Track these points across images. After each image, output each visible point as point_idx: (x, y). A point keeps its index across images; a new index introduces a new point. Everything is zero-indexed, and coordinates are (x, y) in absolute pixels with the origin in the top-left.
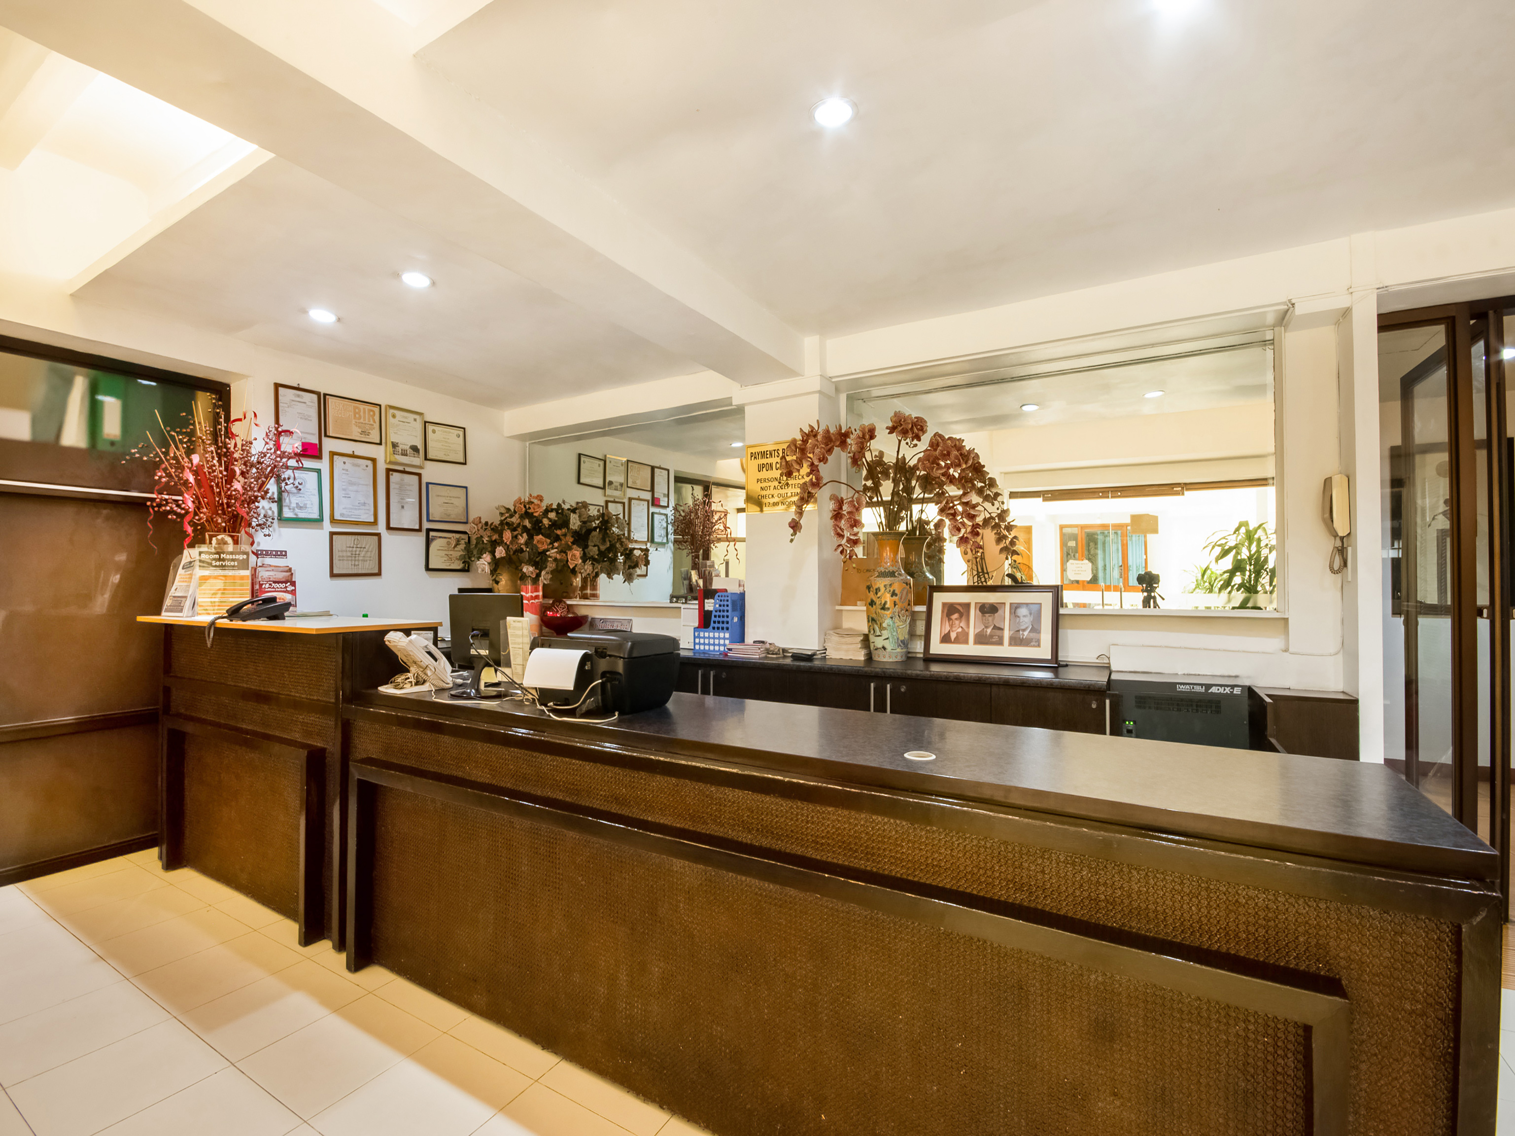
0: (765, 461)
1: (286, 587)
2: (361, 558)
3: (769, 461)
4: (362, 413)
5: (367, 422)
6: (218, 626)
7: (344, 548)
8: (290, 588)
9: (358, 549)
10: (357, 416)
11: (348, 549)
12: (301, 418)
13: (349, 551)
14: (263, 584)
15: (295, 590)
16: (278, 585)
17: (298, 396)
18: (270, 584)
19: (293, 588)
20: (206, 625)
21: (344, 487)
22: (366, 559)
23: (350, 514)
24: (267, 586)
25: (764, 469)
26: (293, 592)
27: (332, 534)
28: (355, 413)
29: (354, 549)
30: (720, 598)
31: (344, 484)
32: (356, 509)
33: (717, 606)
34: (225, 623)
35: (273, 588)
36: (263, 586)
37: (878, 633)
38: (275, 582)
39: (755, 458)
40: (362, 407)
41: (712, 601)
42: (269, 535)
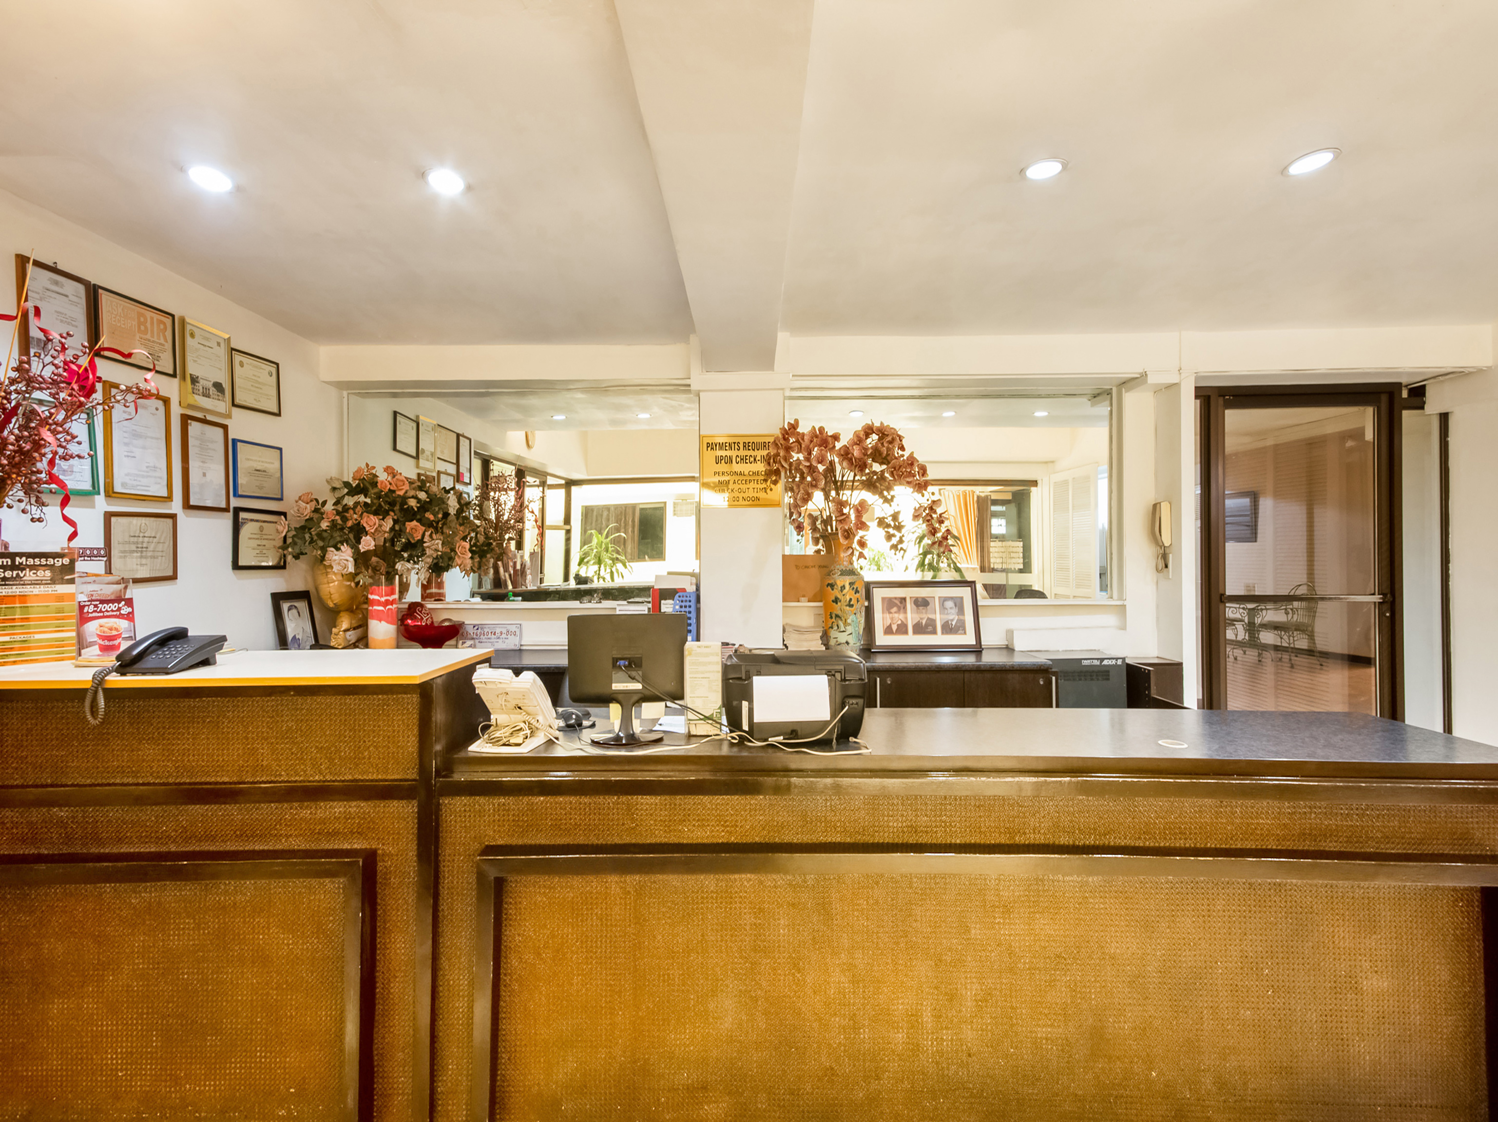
0: (723, 453)
1: (119, 609)
2: (149, 554)
3: (728, 453)
4: (148, 325)
5: (155, 339)
7: (127, 540)
8: (126, 610)
9: (146, 539)
10: (142, 328)
11: (132, 539)
12: (62, 321)
13: (134, 543)
14: (85, 606)
15: (132, 613)
16: (107, 607)
17: (56, 283)
18: (96, 606)
19: (130, 610)
21: (126, 440)
22: (156, 554)
23: (135, 483)
24: (92, 608)
25: (723, 461)
26: (130, 617)
27: (108, 516)
28: (140, 324)
29: (141, 539)
30: (681, 599)
31: (126, 435)
32: (143, 476)
33: (677, 607)
35: (101, 611)
36: (86, 610)
37: (842, 629)
38: (102, 602)
39: (712, 448)
40: (149, 314)
41: (671, 602)
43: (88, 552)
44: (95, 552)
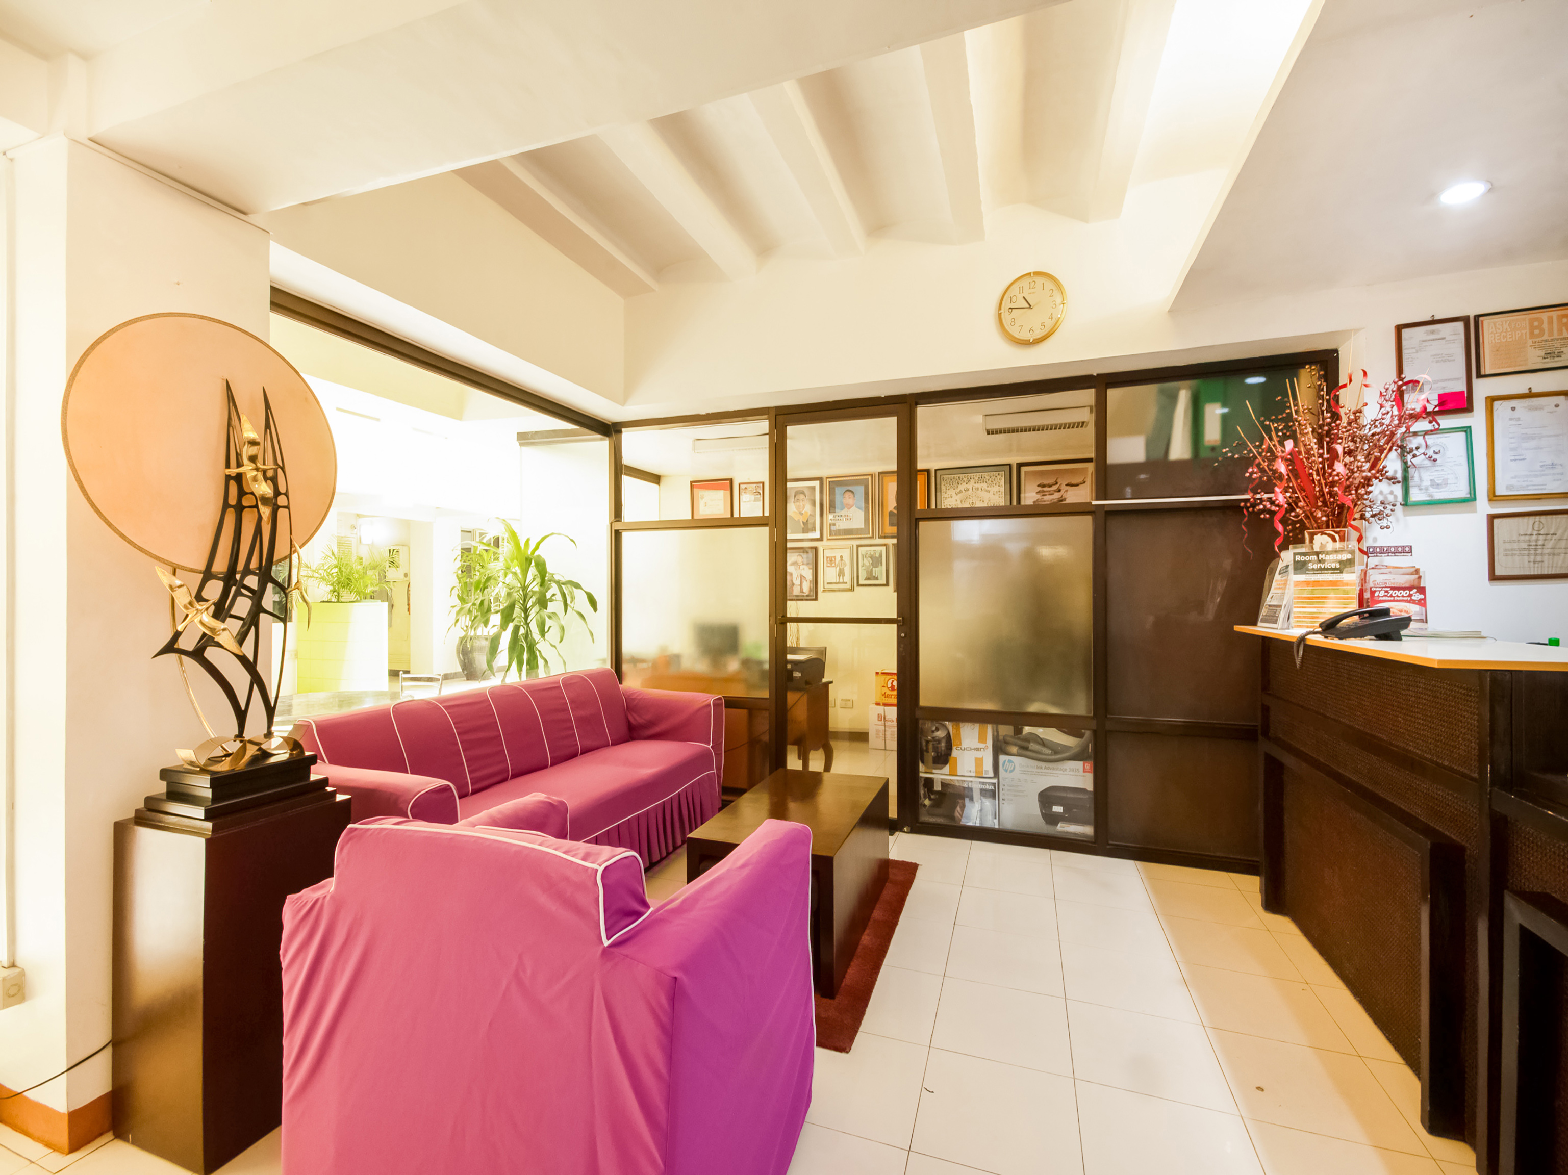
1: (1410, 595)
2: (1546, 551)
4: (1545, 326)
5: (1556, 336)
6: (1308, 643)
7: (1515, 538)
8: (1417, 596)
9: (1541, 537)
10: (1537, 332)
11: (1522, 538)
12: (1437, 362)
13: (1524, 541)
14: (1375, 591)
15: (1424, 599)
16: (1397, 593)
17: (1433, 332)
18: (1387, 592)
19: (1422, 596)
20: (1294, 640)
21: (1513, 446)
22: (1556, 551)
23: (1525, 484)
24: (1382, 593)
26: (1422, 603)
27: (1492, 518)
28: (1532, 328)
29: (1534, 537)
31: (1513, 440)
32: (1536, 476)
34: (1317, 640)
35: (1391, 596)
36: (1376, 594)
38: (1393, 588)
40: (1544, 315)
42: (1388, 527)
43: (1393, 550)
44: (1400, 549)
